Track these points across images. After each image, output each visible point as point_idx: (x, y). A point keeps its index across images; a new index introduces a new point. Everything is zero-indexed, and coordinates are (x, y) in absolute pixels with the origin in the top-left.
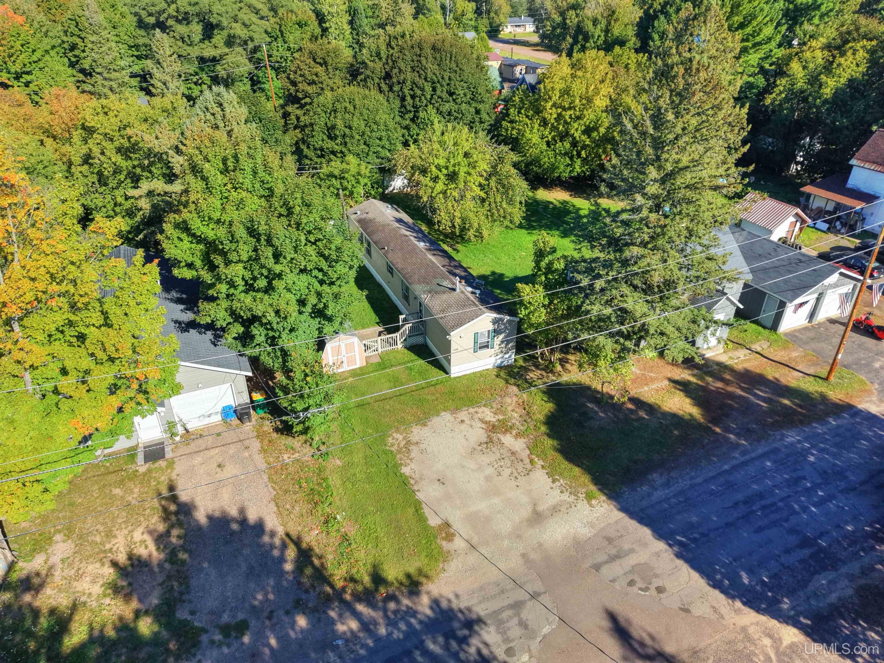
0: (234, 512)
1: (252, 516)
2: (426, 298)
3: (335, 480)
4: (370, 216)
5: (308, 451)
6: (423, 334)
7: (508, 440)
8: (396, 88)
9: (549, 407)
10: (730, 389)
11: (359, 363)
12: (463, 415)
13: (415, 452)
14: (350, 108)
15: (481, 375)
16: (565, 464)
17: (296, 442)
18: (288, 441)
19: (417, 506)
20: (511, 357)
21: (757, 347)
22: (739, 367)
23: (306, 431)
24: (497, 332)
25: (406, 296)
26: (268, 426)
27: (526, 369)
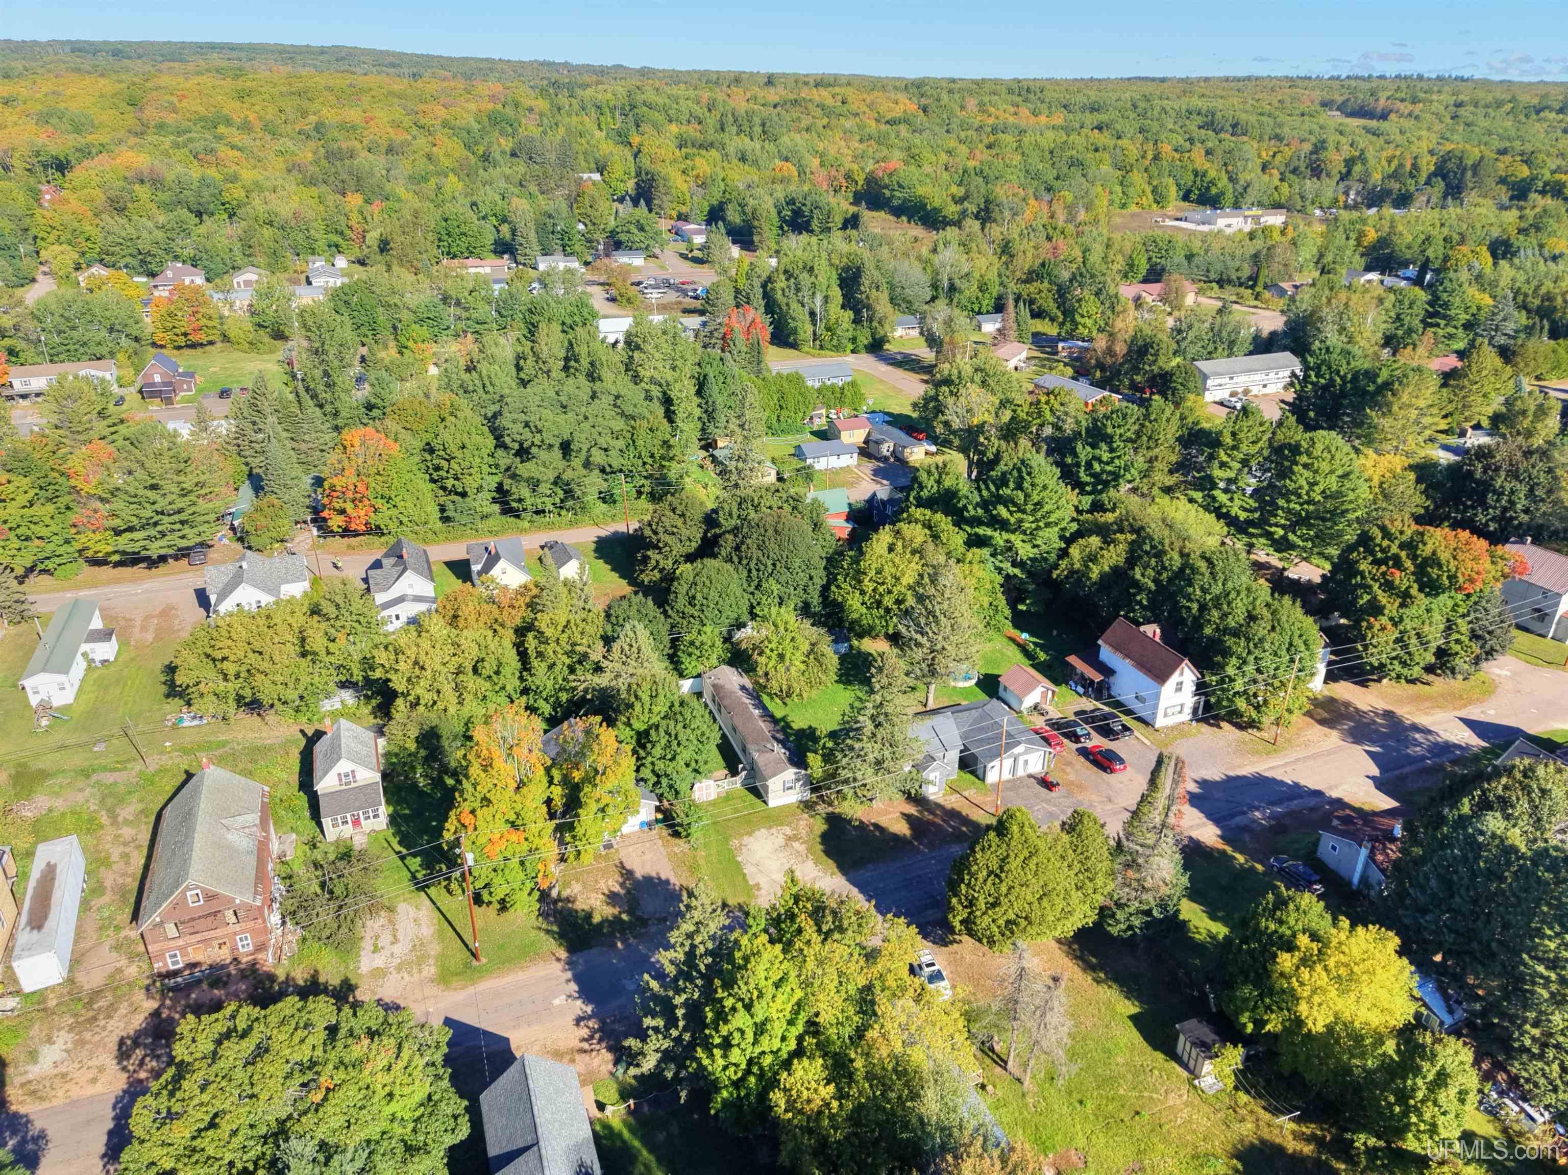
0: (654, 874)
1: (663, 877)
2: (756, 755)
3: (702, 862)
4: (721, 682)
5: (687, 846)
6: (754, 777)
7: (796, 845)
8: (744, 562)
9: (825, 827)
10: (936, 820)
11: (713, 797)
12: (773, 830)
13: (744, 850)
14: (708, 583)
15: (787, 806)
16: (825, 858)
17: (681, 842)
18: (677, 841)
19: (744, 875)
20: (807, 795)
21: (966, 794)
22: (949, 806)
23: (688, 835)
24: (798, 780)
25: (744, 750)
26: (665, 832)
27: (816, 803)
